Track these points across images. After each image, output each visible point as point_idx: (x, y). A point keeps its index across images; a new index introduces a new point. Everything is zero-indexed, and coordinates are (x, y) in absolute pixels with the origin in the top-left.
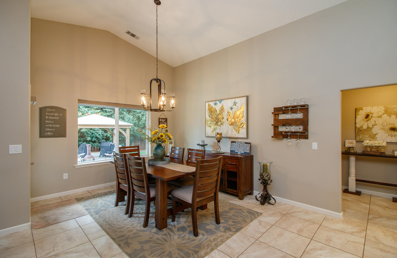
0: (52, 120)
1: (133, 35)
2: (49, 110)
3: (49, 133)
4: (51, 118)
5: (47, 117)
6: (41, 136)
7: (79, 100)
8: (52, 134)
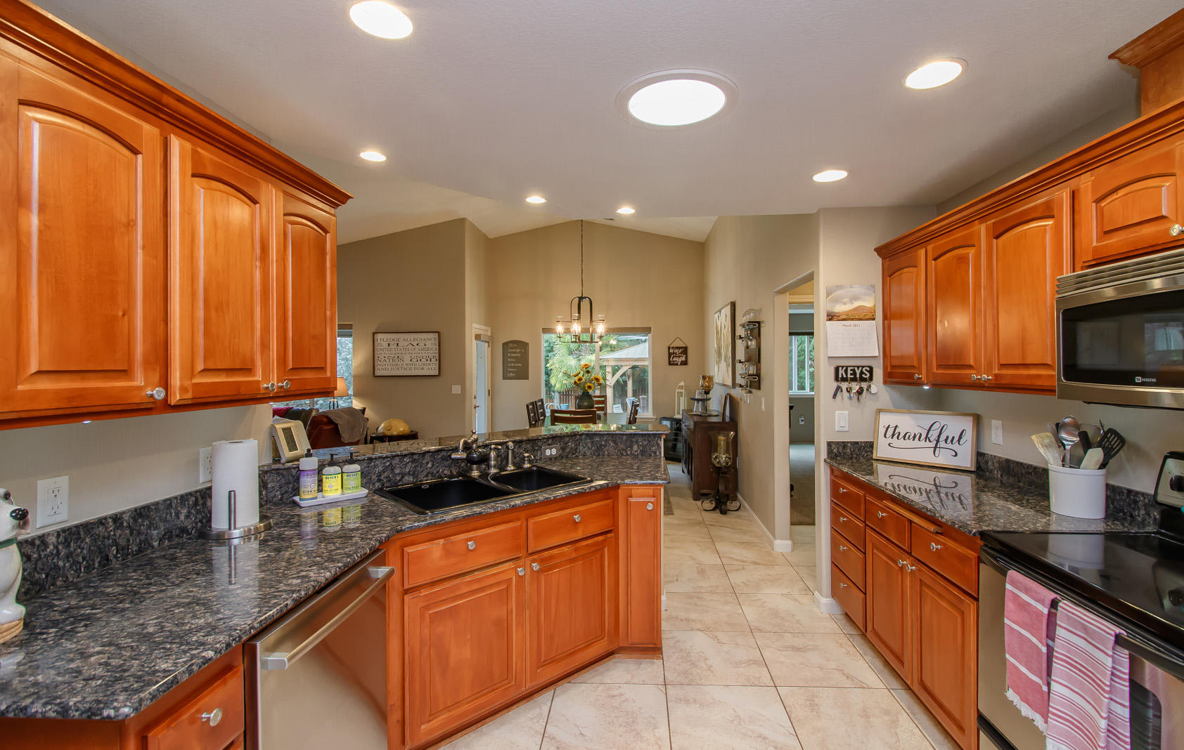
0: (513, 357)
1: (612, 219)
2: (511, 345)
3: (511, 374)
4: (513, 355)
5: (509, 355)
6: (504, 378)
7: (543, 329)
8: (514, 375)
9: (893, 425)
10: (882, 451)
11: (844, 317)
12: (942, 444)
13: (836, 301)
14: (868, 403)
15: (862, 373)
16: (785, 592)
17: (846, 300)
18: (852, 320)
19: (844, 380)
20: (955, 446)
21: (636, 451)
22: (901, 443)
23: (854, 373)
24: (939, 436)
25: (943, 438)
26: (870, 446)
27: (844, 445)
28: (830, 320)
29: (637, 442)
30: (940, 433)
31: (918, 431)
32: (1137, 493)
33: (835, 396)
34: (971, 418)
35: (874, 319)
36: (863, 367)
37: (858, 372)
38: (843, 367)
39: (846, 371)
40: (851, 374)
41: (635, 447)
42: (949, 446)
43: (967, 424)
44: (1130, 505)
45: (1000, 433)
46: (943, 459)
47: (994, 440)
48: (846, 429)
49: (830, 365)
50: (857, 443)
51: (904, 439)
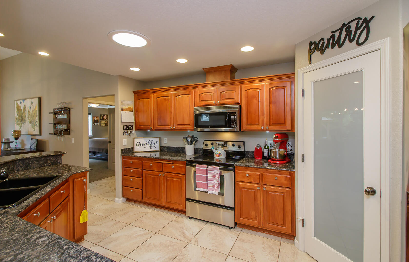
9: (139, 142)
10: (136, 150)
11: (125, 110)
12: (152, 145)
13: (123, 105)
14: (132, 136)
15: (130, 127)
16: (103, 203)
17: (126, 105)
18: (127, 111)
19: (126, 129)
20: (155, 145)
21: (49, 164)
22: (142, 146)
23: (128, 127)
24: (151, 143)
25: (152, 144)
26: (133, 149)
27: (126, 149)
28: (122, 111)
29: (50, 159)
30: (152, 143)
31: (146, 143)
32: (198, 148)
33: (123, 134)
34: (159, 138)
35: (132, 111)
36: (130, 125)
37: (129, 127)
38: (125, 125)
39: (126, 127)
40: (128, 128)
41: (49, 162)
42: (154, 145)
43: (158, 140)
44: (197, 151)
45: (166, 141)
46: (152, 149)
47: (165, 143)
48: (126, 144)
49: (122, 125)
50: (129, 148)
51: (142, 145)
